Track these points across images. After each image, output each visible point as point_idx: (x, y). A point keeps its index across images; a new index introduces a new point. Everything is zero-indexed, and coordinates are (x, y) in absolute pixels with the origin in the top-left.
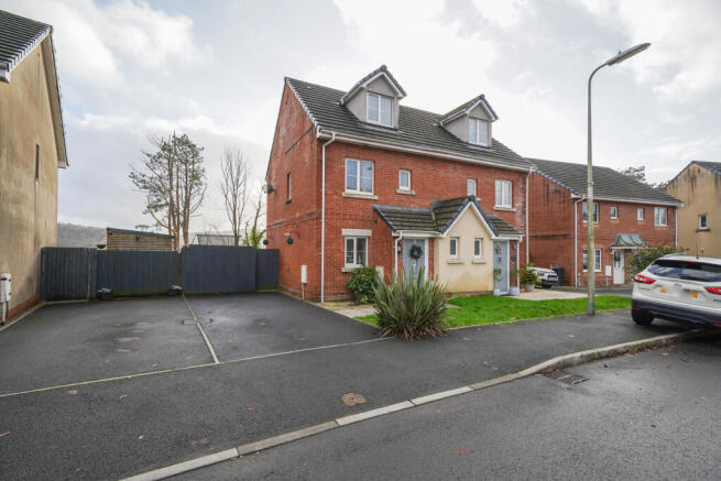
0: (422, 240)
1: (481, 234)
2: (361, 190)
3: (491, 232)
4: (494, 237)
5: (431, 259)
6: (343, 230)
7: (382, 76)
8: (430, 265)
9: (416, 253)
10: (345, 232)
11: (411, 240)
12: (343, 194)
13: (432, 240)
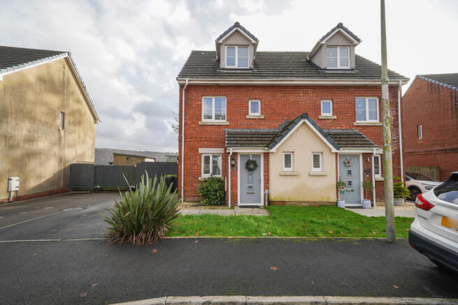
0: (258, 156)
1: (318, 148)
2: (216, 119)
3: (331, 146)
4: (334, 150)
5: (267, 171)
6: (200, 149)
7: (237, 31)
8: (265, 176)
9: (251, 166)
10: (201, 150)
11: (248, 155)
12: (200, 123)
13: (267, 155)
